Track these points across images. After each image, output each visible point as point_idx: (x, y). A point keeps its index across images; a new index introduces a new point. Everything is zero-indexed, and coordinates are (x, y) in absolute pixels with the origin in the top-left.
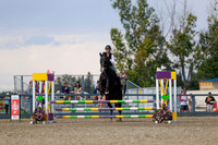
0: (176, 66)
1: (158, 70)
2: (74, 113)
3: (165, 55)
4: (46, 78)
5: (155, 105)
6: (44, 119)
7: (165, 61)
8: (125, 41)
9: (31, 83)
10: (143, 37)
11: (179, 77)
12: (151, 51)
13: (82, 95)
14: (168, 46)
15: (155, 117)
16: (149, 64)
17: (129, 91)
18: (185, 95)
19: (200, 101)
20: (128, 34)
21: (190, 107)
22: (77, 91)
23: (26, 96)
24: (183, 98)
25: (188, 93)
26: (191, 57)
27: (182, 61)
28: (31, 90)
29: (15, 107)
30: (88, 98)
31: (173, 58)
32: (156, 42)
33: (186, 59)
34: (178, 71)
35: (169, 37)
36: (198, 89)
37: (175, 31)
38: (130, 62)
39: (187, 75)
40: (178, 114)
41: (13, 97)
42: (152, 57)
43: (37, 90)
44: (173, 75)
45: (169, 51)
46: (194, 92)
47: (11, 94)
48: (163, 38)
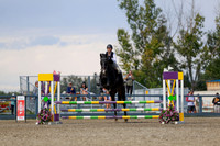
0: (184, 67)
1: (165, 70)
2: (80, 114)
3: (172, 55)
4: (52, 79)
5: (162, 106)
6: (50, 120)
7: (172, 61)
8: (131, 42)
9: (37, 83)
10: (150, 38)
11: (186, 78)
12: (158, 52)
13: (89, 96)
14: (175, 47)
15: (161, 117)
16: (156, 65)
17: (136, 92)
18: (192, 95)
19: (208, 102)
20: (134, 35)
21: (197, 108)
22: (84, 92)
23: (32, 97)
24: (190, 98)
25: (195, 93)
26: (198, 57)
27: (190, 61)
28: (37, 91)
29: (21, 108)
30: (95, 98)
31: (180, 59)
32: (163, 43)
33: (193, 59)
34: (185, 71)
35: (176, 38)
36: (206, 89)
37: (182, 32)
38: (137, 62)
39: (194, 75)
40: (186, 115)
41: (19, 98)
42: (159, 58)
43: (43, 91)
44: (181, 76)
45: (176, 52)
46: (201, 93)
47: (16, 95)
48: (171, 39)
